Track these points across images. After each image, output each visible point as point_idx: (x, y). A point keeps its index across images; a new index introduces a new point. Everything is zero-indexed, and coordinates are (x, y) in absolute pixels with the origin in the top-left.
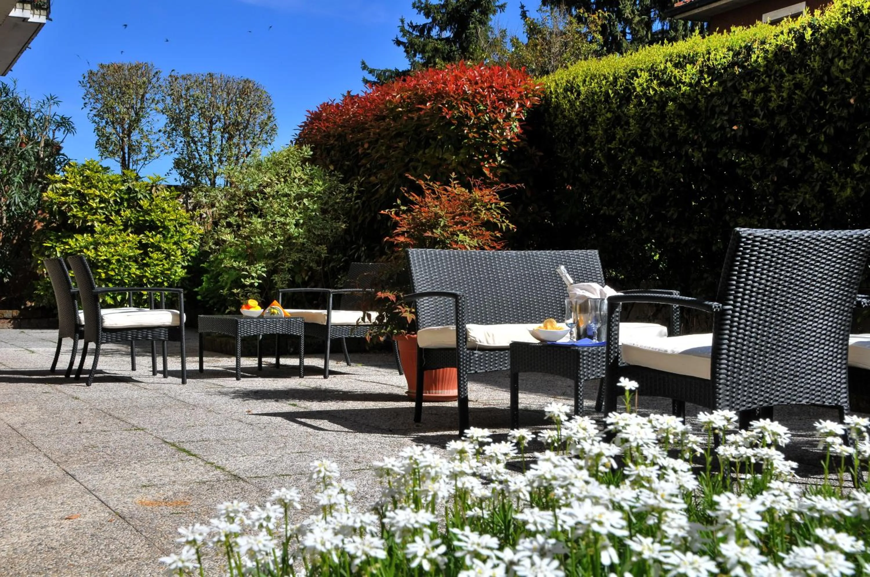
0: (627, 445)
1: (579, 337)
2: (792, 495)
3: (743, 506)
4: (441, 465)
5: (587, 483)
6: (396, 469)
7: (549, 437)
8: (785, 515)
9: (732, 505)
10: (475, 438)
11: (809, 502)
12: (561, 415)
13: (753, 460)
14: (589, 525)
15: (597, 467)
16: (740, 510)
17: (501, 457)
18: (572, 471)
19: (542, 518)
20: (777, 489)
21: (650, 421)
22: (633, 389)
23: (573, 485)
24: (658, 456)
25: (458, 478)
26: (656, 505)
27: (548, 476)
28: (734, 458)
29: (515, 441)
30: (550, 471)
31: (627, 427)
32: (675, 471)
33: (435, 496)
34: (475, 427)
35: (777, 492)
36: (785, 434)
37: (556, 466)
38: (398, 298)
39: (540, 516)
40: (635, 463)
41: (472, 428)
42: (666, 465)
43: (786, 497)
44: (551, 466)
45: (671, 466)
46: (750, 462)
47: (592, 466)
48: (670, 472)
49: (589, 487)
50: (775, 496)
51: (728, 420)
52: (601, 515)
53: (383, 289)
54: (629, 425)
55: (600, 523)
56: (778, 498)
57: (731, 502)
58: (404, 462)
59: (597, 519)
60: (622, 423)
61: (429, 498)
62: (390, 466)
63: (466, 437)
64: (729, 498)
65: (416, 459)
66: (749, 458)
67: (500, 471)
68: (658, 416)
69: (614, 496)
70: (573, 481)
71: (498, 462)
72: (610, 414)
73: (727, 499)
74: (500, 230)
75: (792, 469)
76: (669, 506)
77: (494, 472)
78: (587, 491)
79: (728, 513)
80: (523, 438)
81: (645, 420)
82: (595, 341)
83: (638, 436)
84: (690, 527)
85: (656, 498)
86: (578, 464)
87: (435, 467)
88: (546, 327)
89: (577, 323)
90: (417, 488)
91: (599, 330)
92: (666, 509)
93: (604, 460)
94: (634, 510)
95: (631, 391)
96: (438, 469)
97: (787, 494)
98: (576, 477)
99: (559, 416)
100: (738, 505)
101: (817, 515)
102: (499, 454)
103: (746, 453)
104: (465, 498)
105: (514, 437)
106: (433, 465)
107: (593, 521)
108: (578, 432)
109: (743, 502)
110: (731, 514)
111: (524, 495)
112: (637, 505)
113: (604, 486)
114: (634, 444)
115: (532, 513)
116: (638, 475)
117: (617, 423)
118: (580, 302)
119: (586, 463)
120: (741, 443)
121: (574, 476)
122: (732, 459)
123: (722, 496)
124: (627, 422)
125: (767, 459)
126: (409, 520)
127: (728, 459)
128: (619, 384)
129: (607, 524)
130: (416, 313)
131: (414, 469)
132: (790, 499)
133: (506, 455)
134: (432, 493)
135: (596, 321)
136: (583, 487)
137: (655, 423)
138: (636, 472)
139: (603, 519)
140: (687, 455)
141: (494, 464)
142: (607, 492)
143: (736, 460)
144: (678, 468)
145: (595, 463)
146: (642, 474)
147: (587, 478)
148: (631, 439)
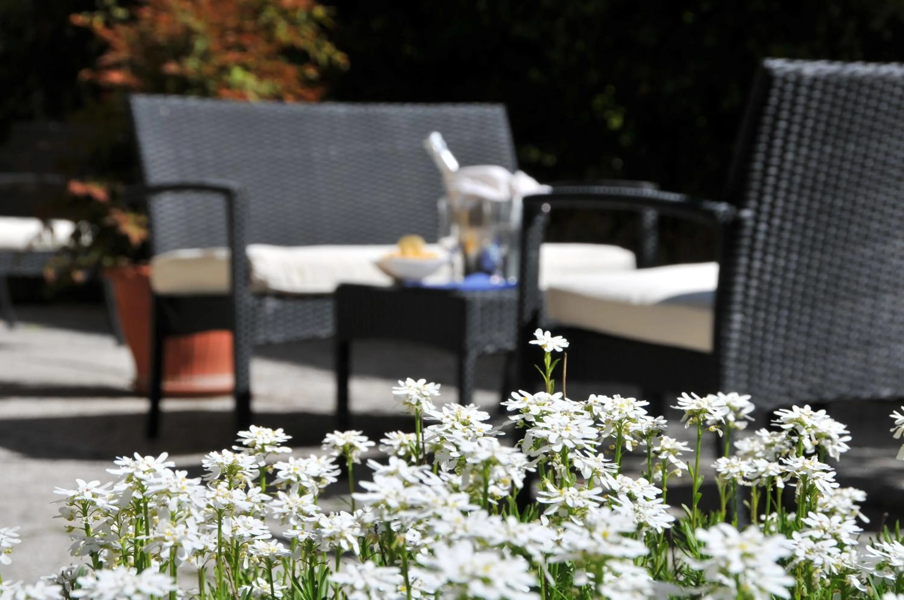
0: (545, 449)
1: (468, 271)
2: (846, 540)
3: (750, 548)
4: (189, 490)
5: (465, 513)
6: (100, 502)
7: (402, 445)
8: (831, 576)
9: (729, 547)
10: (258, 447)
11: (878, 553)
12: (423, 400)
13: (780, 484)
14: (464, 586)
15: (486, 487)
16: (745, 556)
17: (309, 483)
18: (437, 493)
19: (380, 580)
20: (818, 528)
21: (589, 409)
22: (560, 350)
23: (439, 518)
24: (603, 470)
25: (224, 519)
26: (591, 551)
27: (393, 503)
28: (745, 479)
29: (336, 453)
30: (398, 494)
31: (545, 418)
32: (632, 497)
33: (176, 548)
34: (258, 425)
35: (817, 534)
36: (841, 436)
37: (407, 484)
38: (113, 195)
39: (375, 577)
40: (558, 482)
41: (252, 427)
42: (616, 487)
43: (835, 542)
44: (399, 484)
45: (627, 491)
46: (775, 487)
47: (477, 484)
48: (623, 498)
49: (470, 521)
50: (816, 541)
51: (737, 411)
52: (487, 567)
53: (82, 177)
54: (548, 413)
55: (486, 581)
56: (819, 544)
57: (729, 541)
58: (117, 488)
59: (481, 573)
60: (535, 410)
61: (166, 554)
62: (88, 496)
63: (240, 444)
64: (726, 535)
65: (140, 480)
66: (772, 480)
67: (306, 509)
68: (602, 398)
69: (515, 536)
70: (439, 511)
71: (302, 492)
72: (514, 394)
73: (720, 536)
74: (315, 64)
75: (856, 503)
76: (616, 551)
77: (295, 510)
78: (465, 529)
79: (723, 564)
80: (352, 447)
81: (579, 406)
82: (496, 280)
83: (565, 434)
84: (655, 590)
85: (592, 538)
86: (450, 482)
87: (178, 493)
88: (403, 253)
89: (462, 247)
90: (143, 537)
91: (505, 260)
92: (610, 557)
93: (499, 472)
94: (552, 560)
95: (554, 353)
96: (183, 498)
97: (835, 536)
98: (446, 504)
99: (418, 403)
100: (741, 547)
101: (891, 577)
102: (303, 477)
103: (767, 470)
104: (237, 558)
105: (335, 447)
106: (173, 490)
107: (474, 577)
108: (453, 427)
109: (750, 540)
110: (728, 562)
111: (349, 543)
112: (557, 550)
113: (496, 519)
114: (557, 448)
115: (360, 571)
116: (565, 506)
117: (528, 410)
118: (470, 204)
119: (465, 480)
120: (759, 454)
121: (441, 502)
122: (741, 482)
123: (713, 530)
124: (546, 408)
125: (804, 477)
126: (122, 588)
127: (734, 480)
128: (532, 342)
129: (499, 583)
130: (149, 226)
131: (138, 502)
132: (841, 546)
133: (318, 479)
134: (171, 543)
135: (499, 240)
136: (458, 521)
137: (596, 410)
138: (560, 499)
139: (492, 574)
140: (658, 475)
141: (295, 495)
142: (502, 529)
143: (749, 484)
144: (637, 492)
145: (481, 479)
146: (570, 503)
147: (467, 506)
148: (552, 439)
